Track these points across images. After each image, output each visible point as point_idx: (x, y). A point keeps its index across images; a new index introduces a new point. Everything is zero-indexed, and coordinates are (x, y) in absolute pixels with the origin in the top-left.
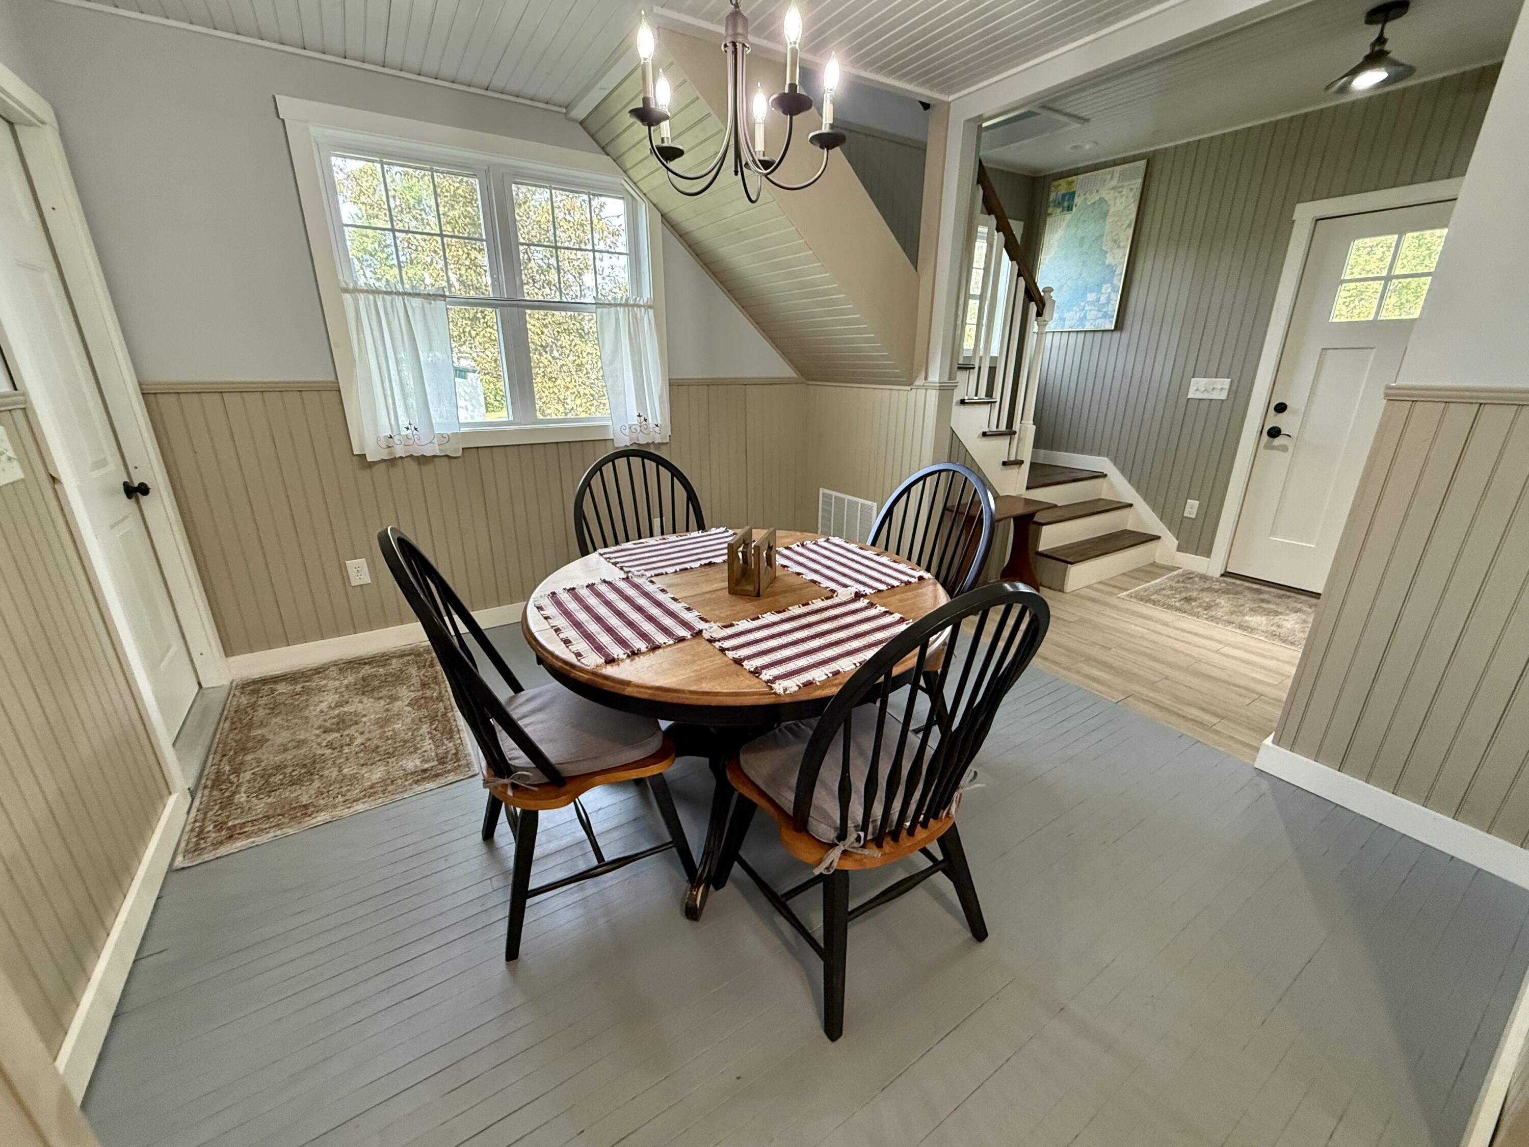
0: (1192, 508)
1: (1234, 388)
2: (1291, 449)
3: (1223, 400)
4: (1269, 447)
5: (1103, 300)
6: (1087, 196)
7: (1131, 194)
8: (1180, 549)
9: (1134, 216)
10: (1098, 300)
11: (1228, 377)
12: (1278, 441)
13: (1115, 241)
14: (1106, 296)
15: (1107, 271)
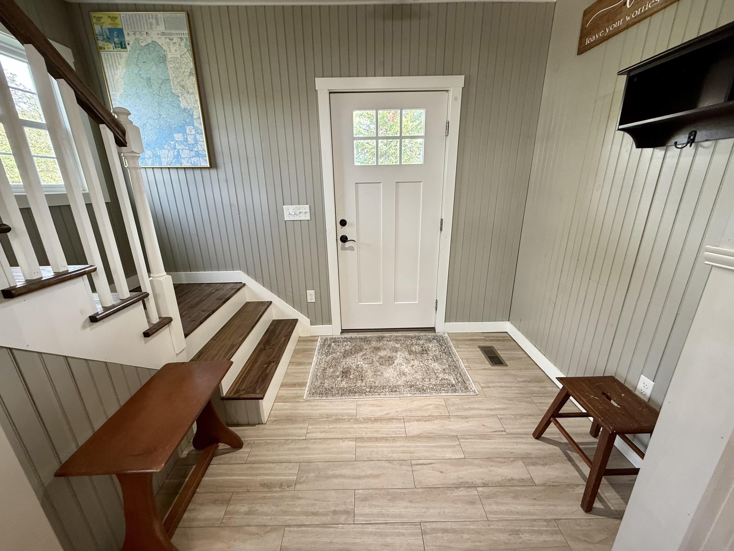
0: (311, 296)
1: (313, 211)
2: (355, 248)
3: (308, 220)
4: (343, 249)
5: (191, 140)
6: (138, 36)
7: (183, 44)
8: (312, 324)
9: (192, 65)
10: (186, 140)
11: (307, 204)
12: (347, 244)
13: (183, 87)
14: (192, 137)
15: (185, 114)
